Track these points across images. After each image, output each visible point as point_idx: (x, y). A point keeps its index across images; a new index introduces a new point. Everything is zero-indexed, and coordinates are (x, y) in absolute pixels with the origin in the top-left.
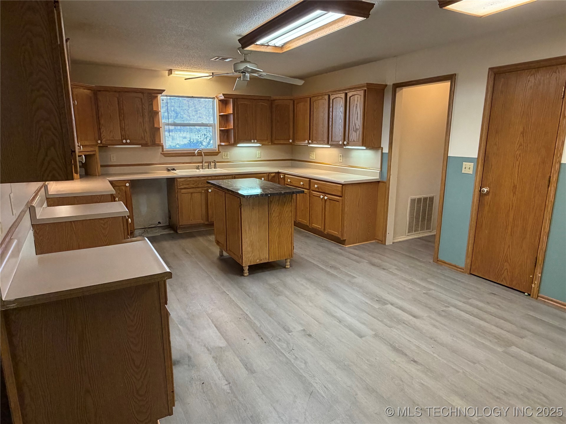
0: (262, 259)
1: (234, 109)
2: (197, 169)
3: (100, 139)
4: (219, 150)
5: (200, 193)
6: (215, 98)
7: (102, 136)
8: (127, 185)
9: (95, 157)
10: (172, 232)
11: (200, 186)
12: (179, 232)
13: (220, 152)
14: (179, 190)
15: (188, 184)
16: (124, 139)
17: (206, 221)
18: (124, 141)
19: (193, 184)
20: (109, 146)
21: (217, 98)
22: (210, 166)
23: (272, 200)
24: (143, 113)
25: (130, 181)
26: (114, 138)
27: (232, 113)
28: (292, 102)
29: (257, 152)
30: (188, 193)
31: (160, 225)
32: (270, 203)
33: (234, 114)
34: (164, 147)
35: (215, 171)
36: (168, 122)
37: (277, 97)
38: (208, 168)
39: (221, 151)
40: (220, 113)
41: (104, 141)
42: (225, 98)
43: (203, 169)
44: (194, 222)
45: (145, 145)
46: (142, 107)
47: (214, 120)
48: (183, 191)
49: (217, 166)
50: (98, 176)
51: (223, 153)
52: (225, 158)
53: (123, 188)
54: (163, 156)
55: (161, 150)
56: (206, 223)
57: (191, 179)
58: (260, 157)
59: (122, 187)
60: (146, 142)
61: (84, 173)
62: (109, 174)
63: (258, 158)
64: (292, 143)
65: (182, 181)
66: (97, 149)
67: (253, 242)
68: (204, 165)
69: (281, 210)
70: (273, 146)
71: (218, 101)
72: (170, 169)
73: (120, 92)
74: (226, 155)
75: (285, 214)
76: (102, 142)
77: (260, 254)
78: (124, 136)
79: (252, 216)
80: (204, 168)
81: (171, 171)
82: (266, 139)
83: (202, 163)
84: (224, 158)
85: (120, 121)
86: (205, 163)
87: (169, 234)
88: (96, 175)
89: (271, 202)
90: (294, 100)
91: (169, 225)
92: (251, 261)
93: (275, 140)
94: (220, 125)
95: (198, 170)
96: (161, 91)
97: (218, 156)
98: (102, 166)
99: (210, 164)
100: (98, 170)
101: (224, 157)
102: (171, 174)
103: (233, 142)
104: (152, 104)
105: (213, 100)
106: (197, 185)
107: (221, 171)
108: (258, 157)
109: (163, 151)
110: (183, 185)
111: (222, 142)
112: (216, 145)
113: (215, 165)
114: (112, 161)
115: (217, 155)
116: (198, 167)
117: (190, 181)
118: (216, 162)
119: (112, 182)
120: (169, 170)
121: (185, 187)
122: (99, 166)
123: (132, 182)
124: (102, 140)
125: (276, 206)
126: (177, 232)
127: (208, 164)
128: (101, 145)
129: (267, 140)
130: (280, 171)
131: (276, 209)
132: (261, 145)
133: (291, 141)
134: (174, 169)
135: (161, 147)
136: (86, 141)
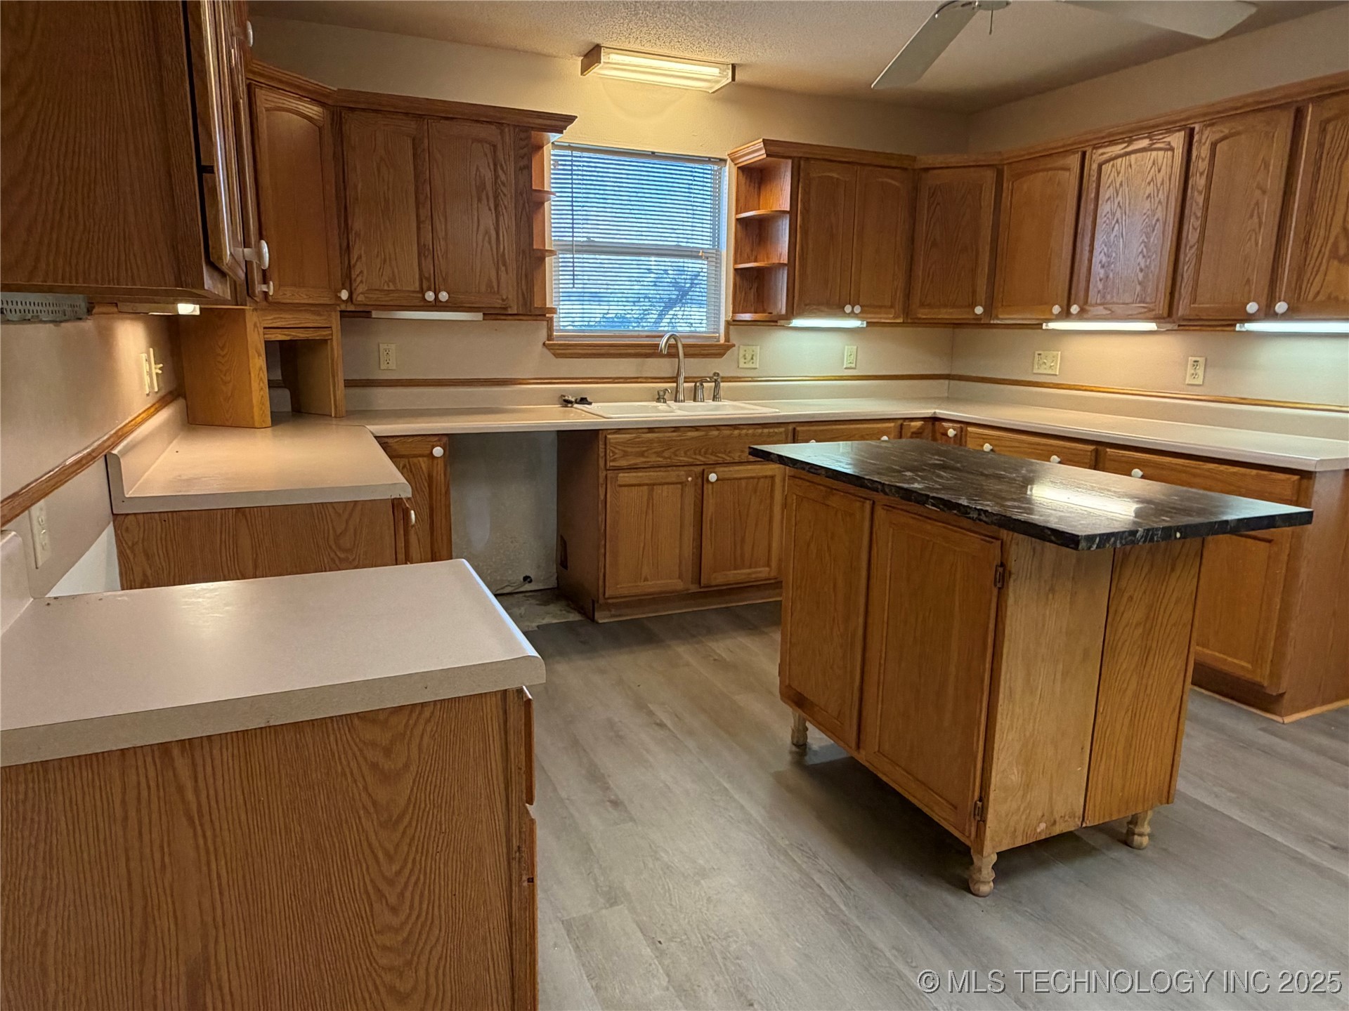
0: (1058, 818)
1: (794, 197)
2: (658, 400)
3: (347, 285)
4: (727, 339)
5: (679, 486)
6: (725, 161)
7: (353, 276)
8: (438, 451)
9: (329, 348)
10: (574, 617)
11: (681, 461)
12: (602, 618)
13: (734, 346)
14: (610, 474)
15: (642, 454)
16: (429, 289)
17: (692, 583)
18: (430, 296)
19: (658, 454)
20: (375, 314)
21: (732, 160)
22: (699, 392)
24: (496, 197)
25: (445, 439)
26: (395, 284)
27: (788, 209)
28: (990, 175)
29: (847, 347)
30: (639, 485)
31: (528, 587)
32: (1119, 565)
33: (792, 213)
34: (555, 324)
35: (717, 408)
36: (571, 239)
37: (939, 160)
38: (695, 400)
39: (734, 342)
40: (741, 213)
41: (362, 293)
42: (768, 155)
43: (676, 401)
44: (653, 585)
45: (495, 314)
46: (497, 177)
47: (715, 237)
48: (624, 477)
49: (722, 393)
50: (335, 417)
51: (741, 350)
53: (424, 463)
55: (544, 333)
56: (694, 588)
57: (650, 435)
58: (853, 365)
59: (421, 459)
60: (503, 300)
61: (288, 408)
62: (372, 411)
63: (846, 368)
64: (983, 316)
65: (625, 443)
66: (335, 321)
67: (1033, 746)
68: (681, 390)
70: (909, 330)
71: (734, 170)
72: (573, 400)
73: (420, 116)
75: (1168, 612)
76: (354, 296)
78: (428, 279)
79: (1043, 625)
80: (681, 397)
81: (576, 405)
82: (890, 304)
83: (676, 382)
84: (742, 365)
85: (419, 222)
86: (685, 382)
87: (569, 626)
88: (331, 416)
90: (1000, 167)
91: (558, 588)
93: (922, 305)
94: (738, 255)
95: (661, 406)
96: (561, 122)
98: (349, 384)
99: (702, 385)
100: (335, 396)
101: (742, 361)
102: (578, 418)
103: (784, 311)
104: (528, 167)
105: (716, 167)
106: (670, 458)
107: (742, 408)
108: (850, 366)
109: (550, 337)
110: (626, 454)
111: (739, 313)
112: (719, 322)
113: (717, 386)
114: (382, 368)
115: (721, 355)
116: (661, 393)
117: (651, 441)
118: (719, 380)
119: (386, 440)
120: (567, 403)
121: (632, 462)
122: (342, 384)
123: (453, 442)
124: (353, 287)
125: (1142, 579)
126: (593, 620)
127: (693, 384)
128: (351, 308)
129: (892, 306)
130: (942, 412)
131: (1137, 591)
132: (861, 325)
133: (979, 310)
134: (586, 399)
135: (545, 324)
136: (301, 287)
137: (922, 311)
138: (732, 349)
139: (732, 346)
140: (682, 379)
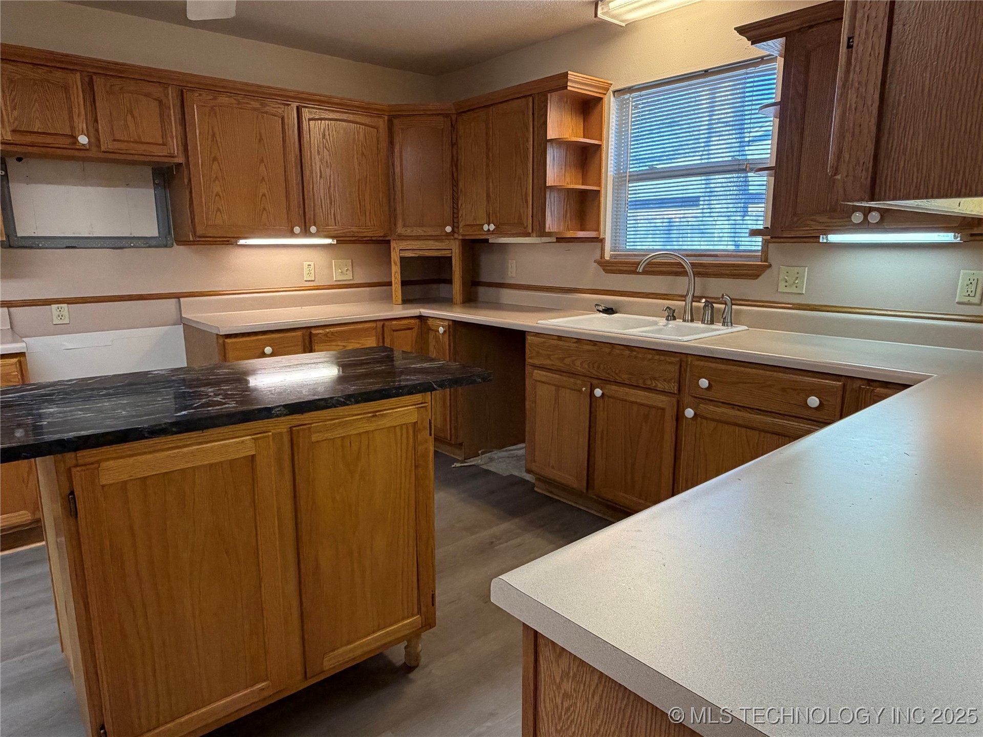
2: (668, 317)
4: (764, 259)
5: (578, 393)
7: (459, 218)
8: (441, 330)
11: (578, 370)
12: (538, 488)
15: (549, 357)
16: (488, 223)
17: (587, 488)
18: (486, 227)
19: (561, 360)
22: (708, 312)
25: (450, 323)
26: (476, 220)
38: (703, 321)
39: (775, 263)
43: (683, 319)
48: (538, 374)
51: (784, 272)
52: (788, 290)
54: (602, 270)
60: (525, 228)
66: (454, 245)
68: (688, 308)
73: (490, 106)
74: (791, 279)
76: (459, 230)
80: (689, 316)
84: (782, 288)
97: (758, 279)
99: (711, 306)
104: (545, 123)
106: (569, 366)
109: (603, 255)
113: (725, 310)
114: (509, 276)
115: (755, 276)
117: (556, 348)
118: (729, 303)
121: (543, 362)
124: (459, 224)
128: (461, 237)
132: (959, 240)
134: (612, 309)
135: (600, 244)
136: (419, 226)
138: (768, 271)
139: (770, 266)
140: (689, 298)
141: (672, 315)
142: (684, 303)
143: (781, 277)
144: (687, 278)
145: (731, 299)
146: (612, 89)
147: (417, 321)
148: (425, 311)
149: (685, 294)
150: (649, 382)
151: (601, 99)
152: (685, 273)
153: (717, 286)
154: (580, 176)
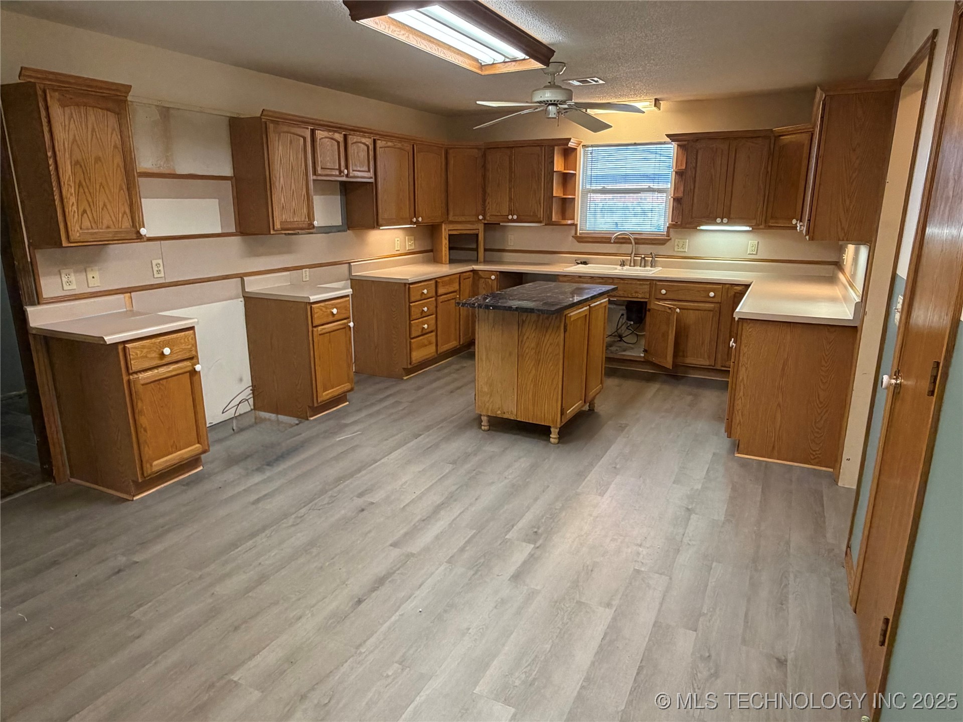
0: (506, 412)
1: (687, 160)
2: (621, 265)
3: (484, 213)
4: (668, 236)
7: (486, 210)
8: (494, 277)
9: (479, 237)
16: (510, 214)
18: (510, 217)
22: (643, 262)
23: (524, 319)
24: (538, 176)
26: (495, 213)
29: (750, 242)
32: (521, 324)
34: (579, 228)
37: (784, 130)
38: (640, 266)
39: (672, 237)
41: (489, 217)
43: (636, 266)
45: (547, 224)
49: (657, 264)
51: (676, 241)
52: (679, 250)
54: (575, 241)
55: (572, 233)
58: (755, 253)
62: (502, 261)
63: (749, 254)
66: (479, 227)
67: (492, 380)
68: (633, 261)
69: (539, 339)
73: (512, 147)
74: (680, 245)
75: (547, 348)
77: (503, 403)
78: (511, 211)
79: (492, 338)
80: (633, 264)
82: (753, 217)
84: (676, 249)
85: (510, 188)
86: (635, 257)
88: (479, 262)
89: (523, 322)
92: (488, 409)
96: (565, 141)
97: (665, 245)
99: (645, 259)
100: (480, 255)
101: (676, 247)
108: (751, 253)
109: (575, 233)
112: (664, 226)
113: (653, 260)
115: (663, 244)
116: (622, 262)
119: (478, 271)
122: (482, 250)
125: (532, 331)
127: (640, 258)
128: (487, 222)
131: (531, 336)
132: (751, 229)
133: (794, 222)
134: (586, 262)
135: (574, 227)
136: (463, 215)
137: (771, 221)
138: (670, 241)
139: (670, 239)
140: (633, 255)
141: (623, 264)
142: (630, 258)
143: (676, 244)
144: (630, 245)
145: (655, 255)
146: (582, 144)
147: (471, 273)
148: (476, 267)
149: (630, 253)
150: (634, 294)
151: (576, 149)
152: (631, 243)
153: (644, 249)
154: (562, 190)
